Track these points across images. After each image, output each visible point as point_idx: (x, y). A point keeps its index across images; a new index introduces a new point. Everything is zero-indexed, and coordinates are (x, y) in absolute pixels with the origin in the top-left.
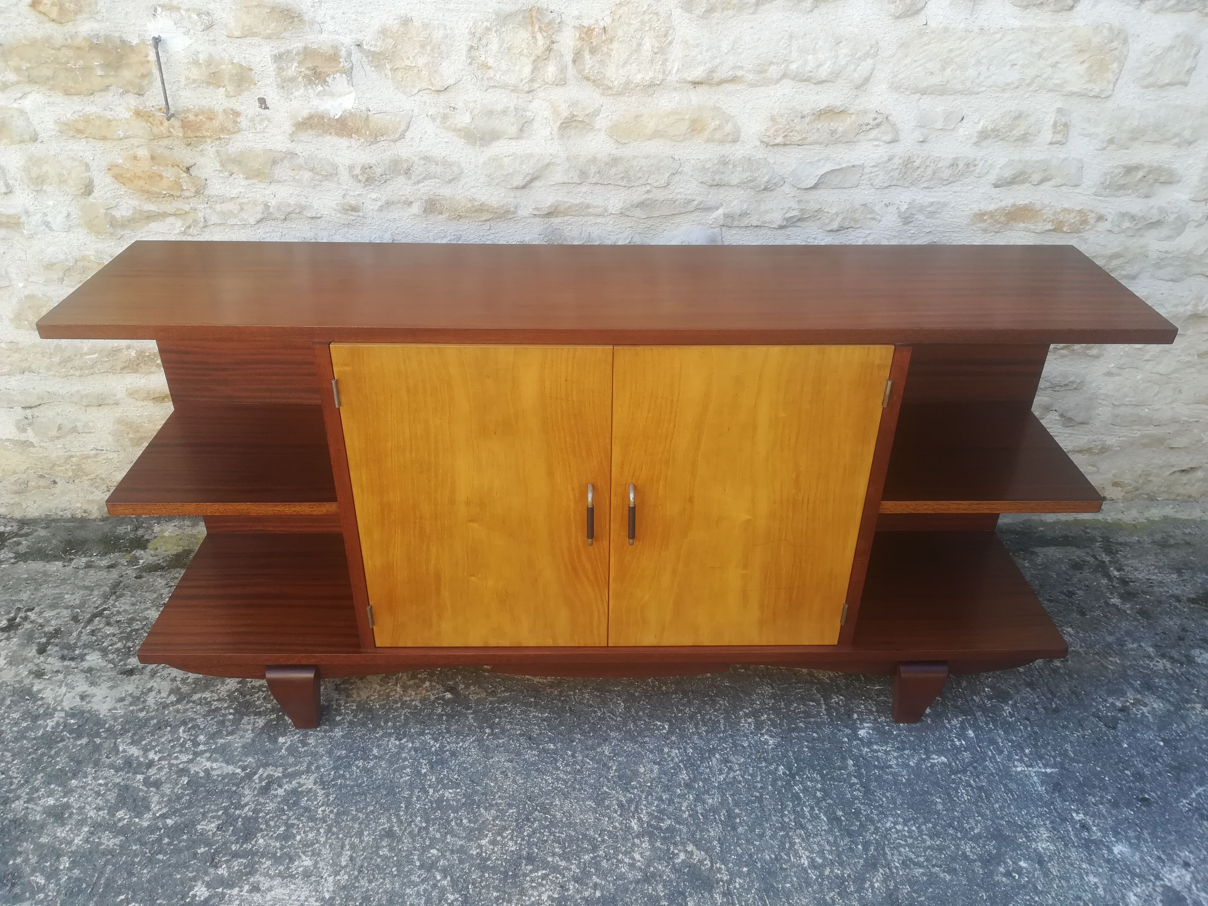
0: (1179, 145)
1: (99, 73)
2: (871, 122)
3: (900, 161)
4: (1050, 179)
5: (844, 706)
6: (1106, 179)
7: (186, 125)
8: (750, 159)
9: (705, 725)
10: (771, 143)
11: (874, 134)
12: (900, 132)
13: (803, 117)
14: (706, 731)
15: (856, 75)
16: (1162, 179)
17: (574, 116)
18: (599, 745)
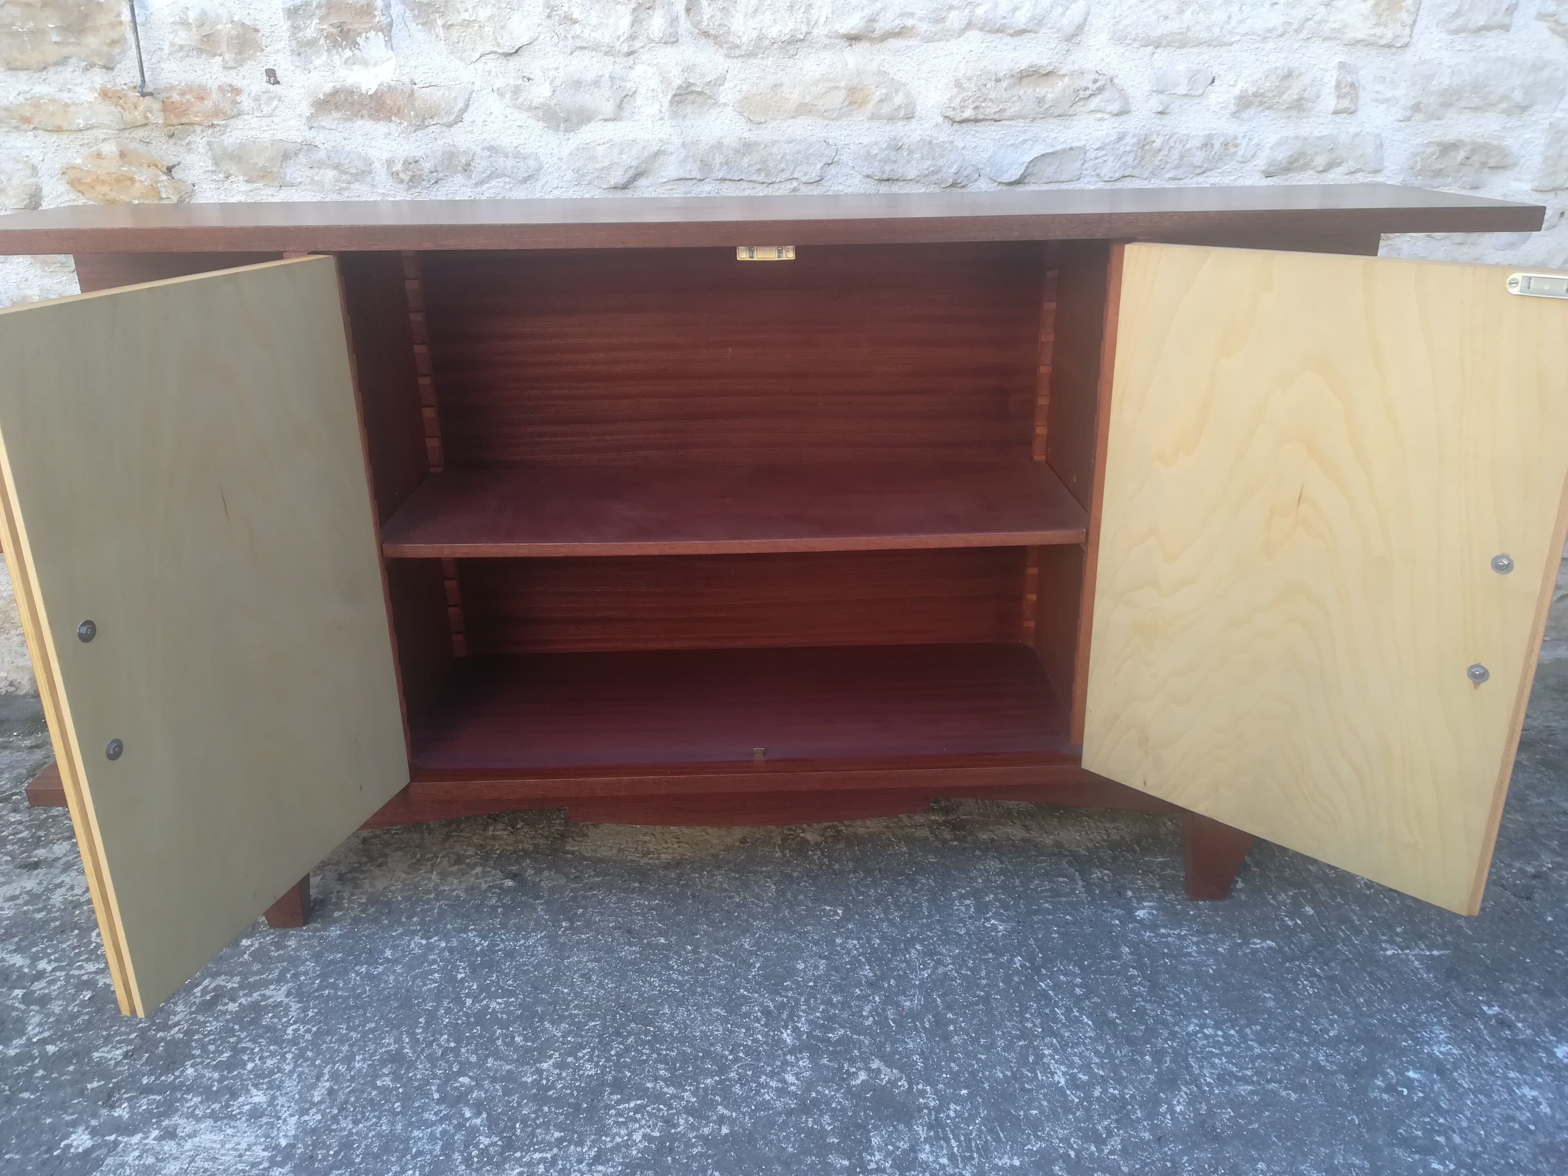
0: (1508, 113)
1: (55, 38)
2: (1090, 85)
3: (1135, 140)
4: (1340, 164)
5: (1112, 882)
6: (1416, 162)
7: (167, 107)
8: (930, 142)
9: (899, 910)
10: (958, 119)
11: (1095, 103)
12: (1130, 100)
13: (998, 80)
14: (900, 917)
15: (1065, 21)
16: (1492, 162)
17: (690, 85)
18: (736, 937)
